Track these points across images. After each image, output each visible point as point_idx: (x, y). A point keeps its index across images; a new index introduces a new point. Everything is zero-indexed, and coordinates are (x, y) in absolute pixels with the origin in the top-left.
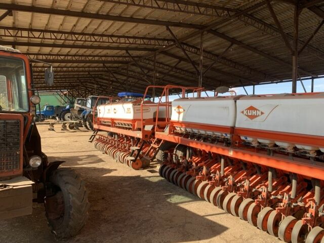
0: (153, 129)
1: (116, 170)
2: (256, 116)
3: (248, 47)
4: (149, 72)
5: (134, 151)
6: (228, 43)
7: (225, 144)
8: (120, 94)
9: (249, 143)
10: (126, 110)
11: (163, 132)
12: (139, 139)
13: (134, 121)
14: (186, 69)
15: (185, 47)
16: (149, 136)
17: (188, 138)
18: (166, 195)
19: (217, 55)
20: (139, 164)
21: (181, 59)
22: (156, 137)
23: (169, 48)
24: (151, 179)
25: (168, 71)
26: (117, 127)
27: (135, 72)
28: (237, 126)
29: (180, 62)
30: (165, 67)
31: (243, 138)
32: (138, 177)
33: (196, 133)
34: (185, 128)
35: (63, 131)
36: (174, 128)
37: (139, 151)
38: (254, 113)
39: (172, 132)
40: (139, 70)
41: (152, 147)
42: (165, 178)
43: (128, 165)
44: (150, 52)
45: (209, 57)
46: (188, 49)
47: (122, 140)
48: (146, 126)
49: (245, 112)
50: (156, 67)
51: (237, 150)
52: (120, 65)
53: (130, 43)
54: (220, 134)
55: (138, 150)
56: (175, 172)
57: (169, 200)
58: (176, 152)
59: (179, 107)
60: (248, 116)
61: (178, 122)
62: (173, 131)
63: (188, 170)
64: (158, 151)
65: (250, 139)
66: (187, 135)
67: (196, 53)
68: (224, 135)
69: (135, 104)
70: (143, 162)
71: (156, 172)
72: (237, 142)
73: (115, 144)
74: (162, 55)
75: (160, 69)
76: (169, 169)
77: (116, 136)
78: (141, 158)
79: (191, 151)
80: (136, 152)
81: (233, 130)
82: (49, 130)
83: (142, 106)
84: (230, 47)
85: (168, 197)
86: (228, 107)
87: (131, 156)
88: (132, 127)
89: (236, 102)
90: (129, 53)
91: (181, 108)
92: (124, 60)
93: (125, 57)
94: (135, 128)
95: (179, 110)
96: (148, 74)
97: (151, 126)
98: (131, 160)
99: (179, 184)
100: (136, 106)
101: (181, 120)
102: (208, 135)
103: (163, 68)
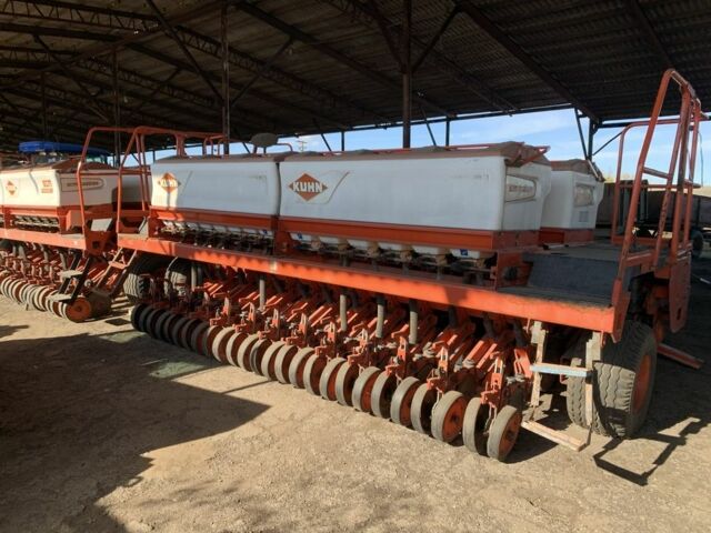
0: (112, 227)
1: (26, 327)
2: (315, 194)
3: (326, 47)
4: (101, 92)
5: (67, 280)
6: (284, 37)
7: (265, 251)
8: (24, 146)
9: (306, 245)
10: (41, 186)
11: (137, 232)
12: (78, 252)
13: (63, 210)
14: (193, 89)
15: (187, 37)
16: (103, 245)
17: (192, 243)
18: (147, 366)
19: (261, 62)
20: (84, 308)
21: (180, 65)
22: (121, 244)
23: (150, 37)
24: (113, 339)
25: (151, 92)
26: (20, 227)
27: (65, 92)
28: (283, 213)
29: (178, 71)
30: (144, 83)
31: (295, 237)
32: (85, 336)
33: (208, 232)
34: (185, 222)
36: (161, 223)
37: (81, 278)
38: (311, 187)
39: (156, 233)
40: (74, 86)
41: (112, 268)
42: (145, 331)
43: (57, 313)
44: (101, 43)
45: (244, 65)
46: (194, 42)
47: (37, 259)
48: (95, 222)
49: (296, 186)
50: (119, 81)
51: (284, 261)
52: (21, 70)
53: (42, 17)
54: (253, 231)
55: (77, 277)
56: (167, 317)
57: (153, 374)
58: (170, 275)
59: (167, 177)
60: (301, 193)
61: (167, 210)
62: (158, 230)
63: (193, 310)
64: (126, 276)
65: (307, 238)
66: (188, 237)
67: (215, 55)
68: (262, 232)
69: (61, 170)
70: (93, 303)
71: (125, 322)
72: (285, 244)
73: (19, 268)
74: (132, 53)
75: (131, 87)
76: (154, 312)
77: (21, 249)
78: (88, 293)
79: (199, 270)
80: (75, 282)
81: (275, 221)
83: (80, 174)
84: (286, 46)
85: (152, 368)
86: (265, 177)
87: (62, 292)
88: (58, 226)
89: (278, 165)
90: (41, 42)
91: (171, 178)
92: (32, 58)
93: (34, 51)
94: (68, 228)
95: (168, 183)
96: (100, 97)
97: (108, 222)
98: (64, 301)
99: (175, 340)
100: (63, 176)
101: (173, 205)
102: (231, 235)
103: (138, 85)
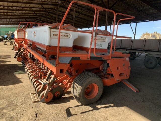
35: (11, 45)
82: (4, 44)
